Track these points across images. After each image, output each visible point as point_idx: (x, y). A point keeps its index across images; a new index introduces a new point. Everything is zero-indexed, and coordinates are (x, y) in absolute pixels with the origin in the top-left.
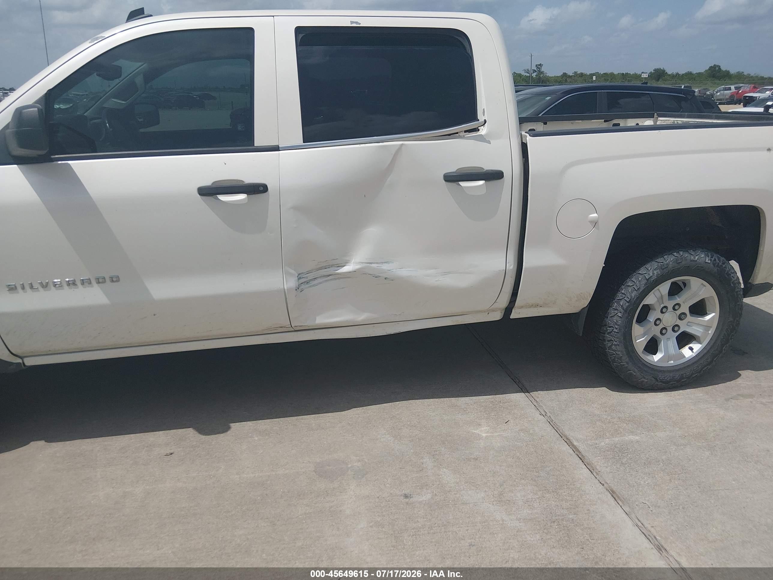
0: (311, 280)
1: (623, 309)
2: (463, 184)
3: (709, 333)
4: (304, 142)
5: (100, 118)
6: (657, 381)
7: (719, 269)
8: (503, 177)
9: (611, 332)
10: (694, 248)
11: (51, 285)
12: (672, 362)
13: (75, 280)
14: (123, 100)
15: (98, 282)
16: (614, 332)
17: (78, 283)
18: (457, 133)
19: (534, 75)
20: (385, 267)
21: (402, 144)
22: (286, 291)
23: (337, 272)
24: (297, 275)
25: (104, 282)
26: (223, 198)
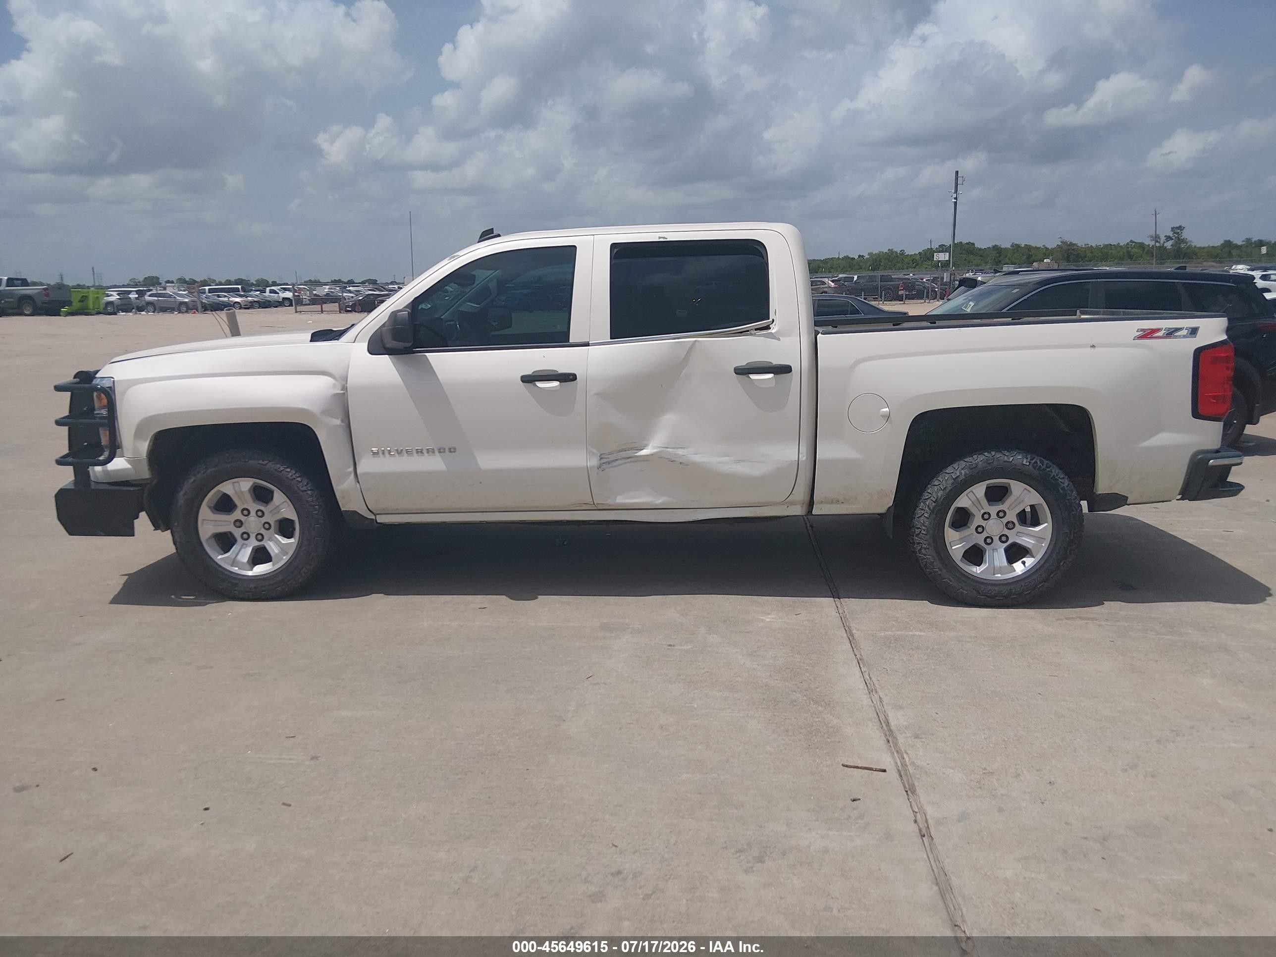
0: (613, 461)
1: (930, 509)
2: (753, 377)
3: (1042, 546)
4: (611, 338)
5: (452, 321)
6: (979, 593)
7: (1041, 472)
8: (791, 371)
9: (919, 534)
10: (1009, 449)
11: (404, 452)
12: (999, 575)
13: (422, 450)
14: (477, 304)
15: (440, 452)
16: (923, 534)
17: (425, 451)
18: (748, 331)
19: (1169, 245)
20: (680, 452)
21: (696, 341)
22: (589, 469)
23: (636, 454)
24: (599, 455)
25: (444, 452)
26: (540, 385)
